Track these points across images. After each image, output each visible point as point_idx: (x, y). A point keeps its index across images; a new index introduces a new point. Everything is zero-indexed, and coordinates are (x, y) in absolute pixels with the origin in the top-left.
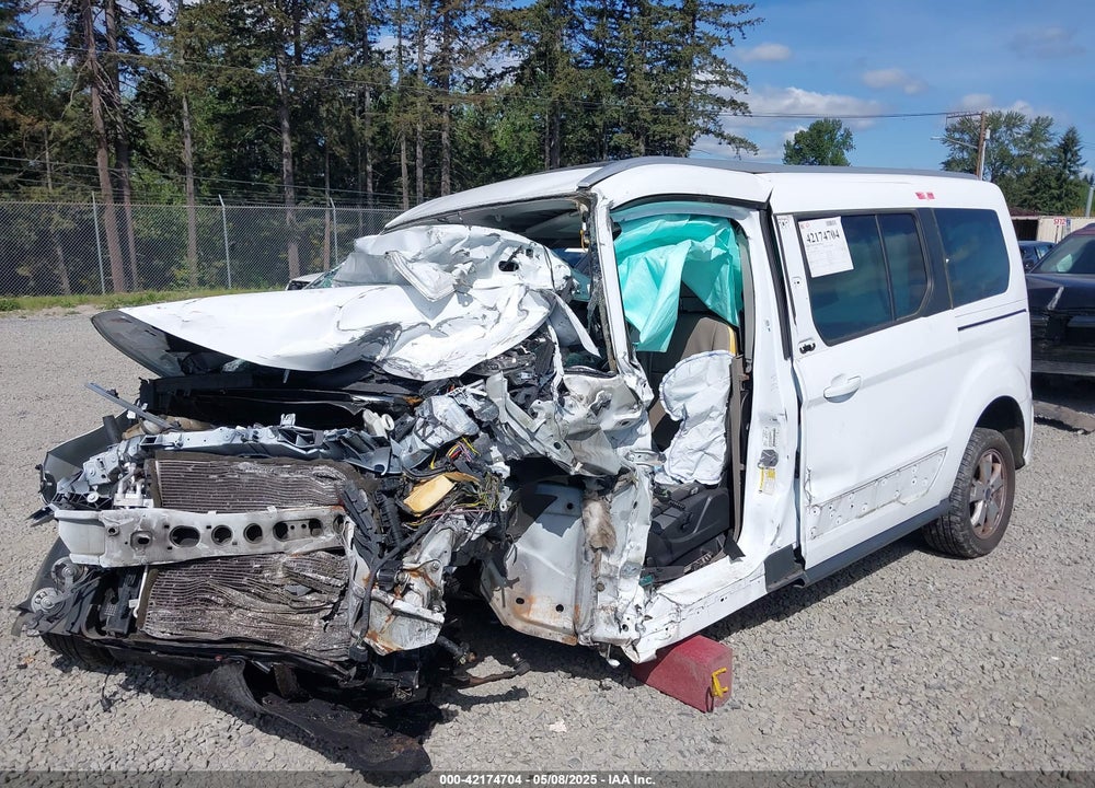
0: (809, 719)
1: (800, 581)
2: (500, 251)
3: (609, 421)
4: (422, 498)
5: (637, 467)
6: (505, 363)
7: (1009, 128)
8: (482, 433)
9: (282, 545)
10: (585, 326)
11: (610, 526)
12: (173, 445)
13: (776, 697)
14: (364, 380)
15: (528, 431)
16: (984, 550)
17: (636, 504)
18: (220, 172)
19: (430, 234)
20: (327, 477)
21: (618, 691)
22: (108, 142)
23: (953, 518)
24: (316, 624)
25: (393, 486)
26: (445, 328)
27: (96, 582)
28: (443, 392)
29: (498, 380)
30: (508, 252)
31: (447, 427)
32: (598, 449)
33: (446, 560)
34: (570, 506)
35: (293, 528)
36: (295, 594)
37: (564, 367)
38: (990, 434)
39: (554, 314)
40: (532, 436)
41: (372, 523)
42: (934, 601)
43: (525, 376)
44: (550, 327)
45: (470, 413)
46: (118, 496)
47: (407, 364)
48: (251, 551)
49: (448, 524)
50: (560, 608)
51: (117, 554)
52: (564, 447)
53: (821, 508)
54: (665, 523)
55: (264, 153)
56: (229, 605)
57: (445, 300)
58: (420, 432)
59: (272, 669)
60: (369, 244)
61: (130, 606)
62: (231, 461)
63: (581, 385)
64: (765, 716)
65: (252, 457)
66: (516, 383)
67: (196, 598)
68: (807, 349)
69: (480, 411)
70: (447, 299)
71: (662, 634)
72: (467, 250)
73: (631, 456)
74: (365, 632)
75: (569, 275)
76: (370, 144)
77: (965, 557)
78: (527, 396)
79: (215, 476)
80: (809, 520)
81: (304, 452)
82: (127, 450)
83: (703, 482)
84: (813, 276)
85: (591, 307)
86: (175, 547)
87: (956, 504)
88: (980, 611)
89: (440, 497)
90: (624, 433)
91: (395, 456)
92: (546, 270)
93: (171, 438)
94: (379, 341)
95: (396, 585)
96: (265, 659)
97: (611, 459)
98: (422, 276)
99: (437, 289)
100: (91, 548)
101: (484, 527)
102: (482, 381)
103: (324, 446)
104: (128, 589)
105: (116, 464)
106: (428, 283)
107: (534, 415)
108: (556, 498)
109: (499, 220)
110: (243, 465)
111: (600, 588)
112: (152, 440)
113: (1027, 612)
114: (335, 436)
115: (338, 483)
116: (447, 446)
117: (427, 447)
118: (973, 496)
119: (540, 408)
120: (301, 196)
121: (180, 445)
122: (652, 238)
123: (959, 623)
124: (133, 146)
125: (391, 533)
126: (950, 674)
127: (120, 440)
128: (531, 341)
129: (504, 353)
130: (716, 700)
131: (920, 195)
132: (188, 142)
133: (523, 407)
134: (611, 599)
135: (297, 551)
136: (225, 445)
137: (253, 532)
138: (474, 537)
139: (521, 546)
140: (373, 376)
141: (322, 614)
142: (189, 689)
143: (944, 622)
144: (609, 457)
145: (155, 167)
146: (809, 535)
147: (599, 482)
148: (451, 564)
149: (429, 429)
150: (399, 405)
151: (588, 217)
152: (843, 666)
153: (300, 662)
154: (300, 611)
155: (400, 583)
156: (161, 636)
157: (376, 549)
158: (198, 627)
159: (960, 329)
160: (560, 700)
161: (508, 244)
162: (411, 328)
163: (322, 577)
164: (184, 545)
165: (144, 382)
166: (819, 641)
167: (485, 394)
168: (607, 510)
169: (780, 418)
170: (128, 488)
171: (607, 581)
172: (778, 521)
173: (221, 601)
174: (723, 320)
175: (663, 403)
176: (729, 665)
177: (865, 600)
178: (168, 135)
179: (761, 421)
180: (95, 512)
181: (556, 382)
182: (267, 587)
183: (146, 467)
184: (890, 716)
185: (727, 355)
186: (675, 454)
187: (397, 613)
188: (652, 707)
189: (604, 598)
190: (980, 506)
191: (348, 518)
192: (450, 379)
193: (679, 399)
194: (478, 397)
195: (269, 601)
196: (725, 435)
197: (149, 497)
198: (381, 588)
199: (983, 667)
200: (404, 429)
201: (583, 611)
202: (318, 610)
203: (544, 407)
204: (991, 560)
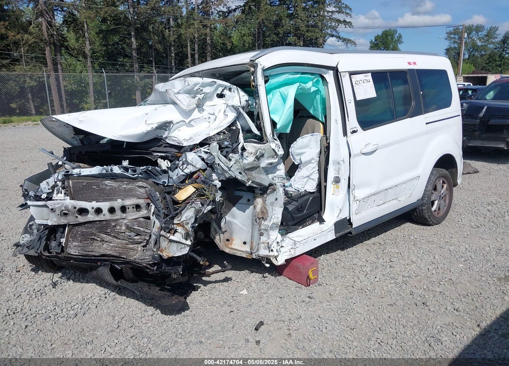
0: (351, 289)
1: (350, 233)
2: (217, 89)
3: (264, 163)
4: (182, 195)
5: (277, 183)
6: (218, 138)
7: (477, 32)
8: (208, 168)
9: (124, 215)
10: (253, 122)
11: (265, 208)
12: (77, 174)
13: (338, 281)
14: (158, 146)
15: (227, 167)
16: (438, 222)
17: (277, 199)
18: (103, 57)
19: (185, 82)
20: (142, 187)
21: (270, 278)
22: (50, 44)
23: (423, 208)
24: (140, 249)
25: (170, 190)
26: (192, 123)
27: (47, 232)
28: (191, 150)
29: (215, 145)
30: (220, 89)
31: (193, 166)
32: (259, 175)
33: (193, 220)
34: (249, 200)
35: (128, 208)
36: (130, 236)
37: (244, 139)
38: (441, 171)
39: (239, 116)
40: (229, 169)
41: (161, 205)
42: (413, 243)
43: (226, 143)
44: (237, 122)
45: (203, 159)
46: (55, 195)
47: (176, 139)
48: (111, 218)
49: (193, 205)
50: (245, 243)
51: (55, 219)
52: (244, 174)
53: (359, 201)
54: (291, 208)
55: (123, 48)
56: (102, 241)
57: (192, 111)
58: (181, 167)
59: (122, 268)
60: (160, 87)
61: (61, 241)
62: (102, 181)
63: (251, 147)
64: (333, 288)
65: (111, 179)
66: (223, 146)
67: (88, 238)
68: (354, 132)
69: (207, 159)
70: (193, 110)
71: (288, 254)
72: (201, 88)
73: (275, 179)
74: (158, 249)
75: (247, 99)
76: (173, 43)
77: (429, 225)
78: (227, 152)
79: (95, 187)
80: (354, 206)
81: (132, 176)
82: (58, 177)
83: (308, 191)
84: (357, 100)
85: (255, 113)
86: (79, 216)
87: (425, 201)
88: (432, 247)
89: (190, 195)
90: (271, 168)
91: (171, 178)
92: (238, 97)
93: (76, 171)
94: (164, 129)
95: (171, 230)
96: (118, 264)
97: (265, 180)
98: (182, 100)
99: (188, 106)
100: (44, 217)
101: (209, 208)
102: (208, 146)
103: (141, 174)
104: (60, 234)
105: (54, 183)
106: (184, 103)
107: (230, 160)
108: (243, 197)
109: (217, 75)
110: (107, 182)
111: (262, 234)
112: (68, 172)
113: (452, 247)
114: (145, 169)
115: (147, 189)
116: (193, 174)
117: (184, 174)
118: (433, 198)
119: (233, 157)
120: (141, 68)
121: (80, 174)
122: (283, 83)
123: (422, 251)
124: (62, 45)
125: (170, 210)
126: (414, 272)
127: (55, 173)
128: (229, 128)
129: (217, 134)
130: (311, 281)
131: (409, 63)
132: (87, 43)
133: (225, 156)
134: (266, 239)
135: (131, 218)
136: (99, 174)
137: (112, 210)
138: (205, 212)
139: (228, 217)
140: (162, 145)
141: (142, 245)
142: (89, 279)
143: (415, 251)
144: (264, 178)
145: (72, 55)
146: (354, 213)
147: (261, 190)
148: (195, 222)
149: (185, 166)
150: (173, 157)
151: (254, 73)
152: (369, 269)
153: (133, 264)
154: (133, 243)
155: (172, 229)
156: (75, 254)
157: (162, 215)
158: (90, 250)
159: (427, 124)
160: (246, 282)
161: (220, 86)
162: (178, 123)
163: (142, 229)
164: (83, 216)
165: (65, 148)
166: (359, 259)
167: (209, 151)
168: (264, 201)
169: (341, 162)
170: (59, 192)
171: (265, 231)
172: (340, 207)
173: (99, 239)
174: (318, 120)
175: (291, 156)
176: (317, 267)
177: (382, 243)
178: (78, 40)
179: (333, 164)
180: (45, 202)
181: (240, 146)
182: (118, 233)
183: (66, 183)
184: (385, 288)
185: (319, 135)
186: (297, 179)
187: (171, 241)
188: (284, 285)
189: (263, 239)
190: (436, 203)
191: (152, 204)
192: (194, 145)
193: (298, 155)
194: (206, 153)
195: (119, 239)
196: (318, 170)
197: (67, 196)
198: (165, 231)
199: (428, 269)
200: (175, 166)
201: (254, 244)
202: (140, 243)
203: (235, 157)
204: (441, 226)
